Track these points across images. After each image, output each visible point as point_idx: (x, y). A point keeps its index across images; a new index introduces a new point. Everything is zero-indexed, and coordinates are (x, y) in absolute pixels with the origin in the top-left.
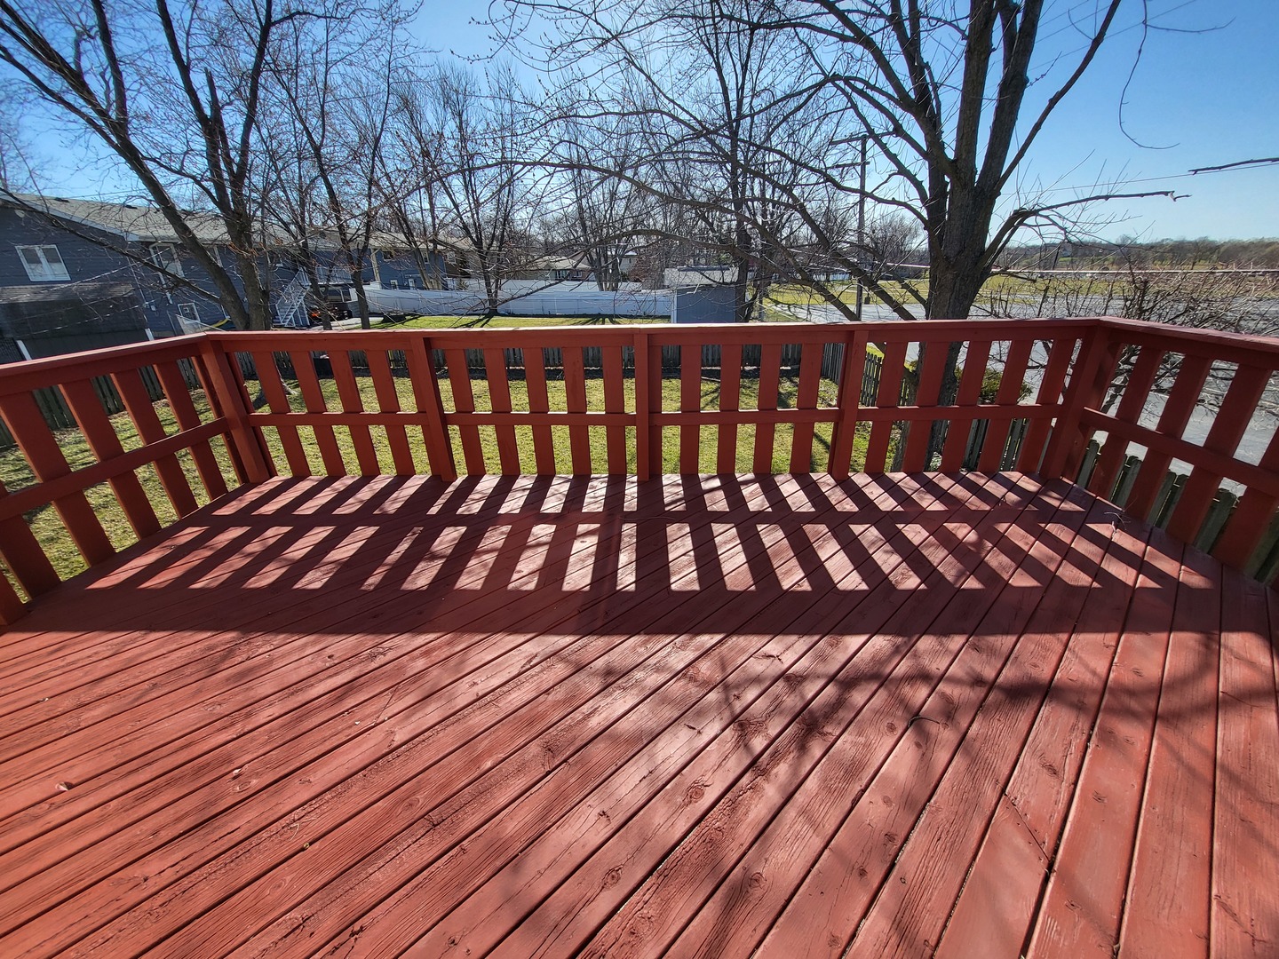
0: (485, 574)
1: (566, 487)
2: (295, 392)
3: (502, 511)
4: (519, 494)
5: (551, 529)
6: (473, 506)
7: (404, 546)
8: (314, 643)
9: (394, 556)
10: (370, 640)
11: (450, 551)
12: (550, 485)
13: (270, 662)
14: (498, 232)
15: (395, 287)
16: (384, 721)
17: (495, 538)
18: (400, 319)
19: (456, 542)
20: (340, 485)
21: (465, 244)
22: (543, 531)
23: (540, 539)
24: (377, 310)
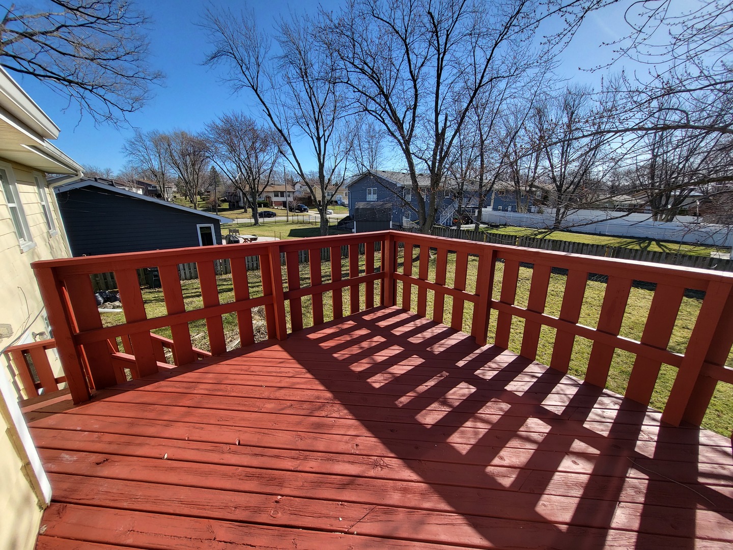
0: (473, 441)
1: (573, 391)
2: (432, 257)
3: (508, 388)
4: (527, 379)
5: (546, 428)
6: (488, 373)
7: (431, 383)
8: (356, 428)
9: (422, 388)
10: (381, 449)
11: (458, 404)
12: (557, 382)
13: (332, 426)
14: (576, 180)
15: (500, 210)
16: (353, 534)
17: (494, 411)
18: (497, 227)
19: (464, 398)
20: (419, 323)
21: (551, 187)
22: (537, 427)
23: (532, 434)
24: (486, 221)
